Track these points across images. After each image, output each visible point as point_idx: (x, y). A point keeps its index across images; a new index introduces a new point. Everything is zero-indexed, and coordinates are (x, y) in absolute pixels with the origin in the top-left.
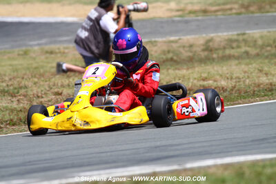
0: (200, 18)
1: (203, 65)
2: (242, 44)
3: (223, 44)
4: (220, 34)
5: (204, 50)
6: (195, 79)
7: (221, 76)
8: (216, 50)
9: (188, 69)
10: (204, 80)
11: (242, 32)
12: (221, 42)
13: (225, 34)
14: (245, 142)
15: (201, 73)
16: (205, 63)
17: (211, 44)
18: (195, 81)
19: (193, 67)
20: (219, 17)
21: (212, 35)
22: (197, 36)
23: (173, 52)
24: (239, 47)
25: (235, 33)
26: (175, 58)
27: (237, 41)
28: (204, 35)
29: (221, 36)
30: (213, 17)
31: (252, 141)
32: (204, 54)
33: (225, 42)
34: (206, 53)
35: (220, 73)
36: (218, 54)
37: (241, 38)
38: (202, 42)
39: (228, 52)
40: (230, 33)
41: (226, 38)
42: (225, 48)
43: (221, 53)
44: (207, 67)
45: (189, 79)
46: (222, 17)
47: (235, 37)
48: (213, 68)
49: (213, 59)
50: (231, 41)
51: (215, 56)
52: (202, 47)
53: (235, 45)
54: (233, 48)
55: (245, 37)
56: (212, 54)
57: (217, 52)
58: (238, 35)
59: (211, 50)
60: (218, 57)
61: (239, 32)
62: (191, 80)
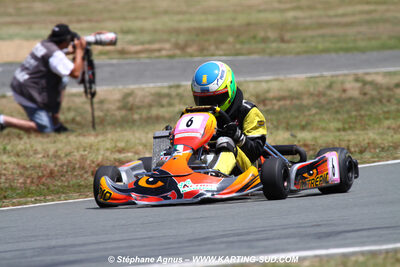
0: (115, 61)
1: (119, 130)
2: (176, 101)
3: (147, 100)
4: (144, 86)
5: (120, 109)
6: (108, 149)
7: (145, 146)
8: (139, 108)
9: (97, 135)
10: (120, 151)
11: (176, 83)
12: (144, 96)
13: (151, 85)
14: (179, 243)
15: (116, 142)
16: (122, 126)
17: (131, 99)
18: (108, 154)
19: (104, 133)
20: (142, 60)
21: (132, 87)
22: (110, 88)
23: (76, 110)
24: (170, 105)
25: (166, 84)
26: (78, 119)
27: (169, 95)
28: (120, 87)
29: (145, 88)
30: (133, 61)
31: (190, 241)
32: (120, 114)
33: (151, 98)
34: (123, 113)
35: (144, 141)
36: (141, 114)
37: (173, 92)
38: (117, 96)
39: (155, 112)
40: (159, 84)
41: (153, 91)
42: (150, 106)
43: (145, 113)
44: (125, 133)
45: (98, 150)
46: (147, 61)
47: (166, 91)
48: (134, 134)
49: (134, 122)
50: (159, 96)
51: (136, 117)
52: (118, 104)
53: (165, 101)
54: (162, 106)
55: (180, 91)
56: (133, 114)
57: (139, 111)
58: (170, 87)
59: (131, 109)
60: (141, 119)
61: (171, 83)
62: (102, 152)
